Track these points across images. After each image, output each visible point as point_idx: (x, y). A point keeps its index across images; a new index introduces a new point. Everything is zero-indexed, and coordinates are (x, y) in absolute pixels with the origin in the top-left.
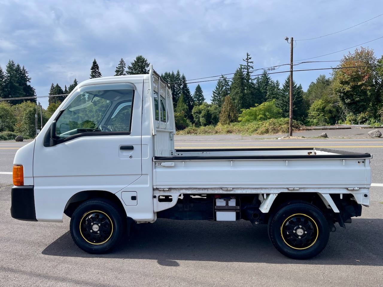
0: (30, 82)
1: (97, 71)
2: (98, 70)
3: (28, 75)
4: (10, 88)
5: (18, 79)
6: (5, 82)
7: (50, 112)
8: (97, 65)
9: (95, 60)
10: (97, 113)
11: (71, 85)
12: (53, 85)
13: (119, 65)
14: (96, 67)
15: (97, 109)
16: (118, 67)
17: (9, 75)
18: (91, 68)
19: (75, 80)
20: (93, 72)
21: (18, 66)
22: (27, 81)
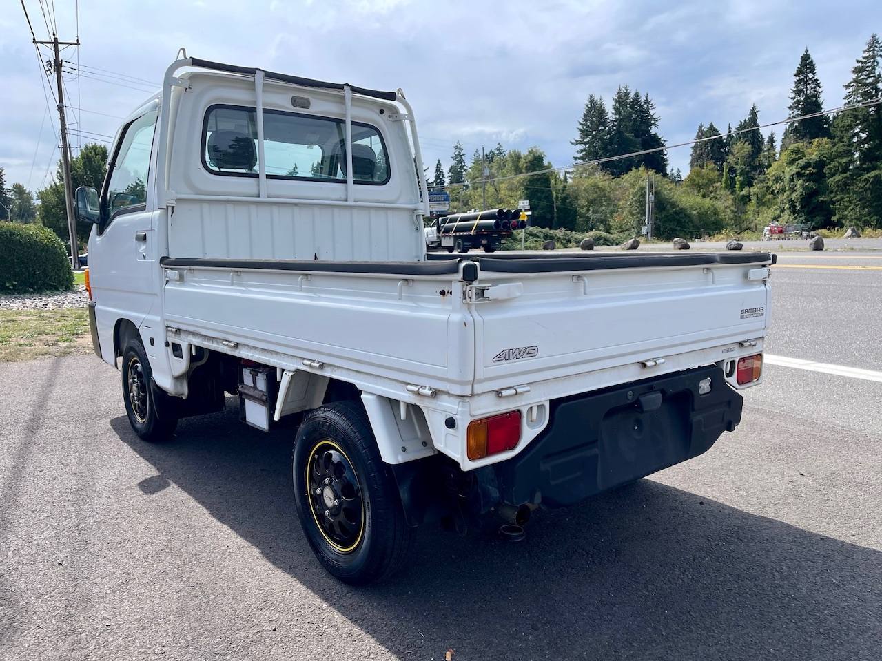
0: (656, 126)
1: (810, 77)
2: (814, 74)
3: (655, 112)
4: (618, 143)
5: (634, 124)
6: (609, 133)
7: (688, 189)
8: (812, 62)
9: (807, 51)
10: (792, 183)
11: (743, 122)
12: (701, 126)
13: (865, 52)
14: (807, 69)
15: (794, 174)
16: (861, 59)
17: (617, 117)
18: (795, 72)
19: (754, 108)
20: (799, 81)
21: (637, 95)
22: (653, 124)
